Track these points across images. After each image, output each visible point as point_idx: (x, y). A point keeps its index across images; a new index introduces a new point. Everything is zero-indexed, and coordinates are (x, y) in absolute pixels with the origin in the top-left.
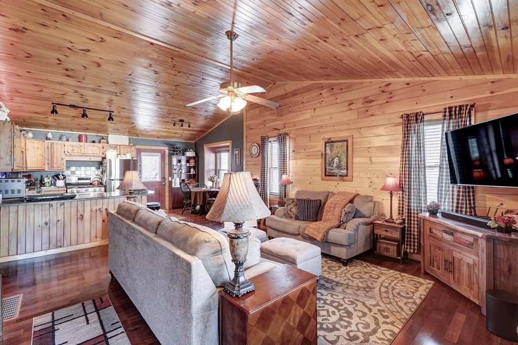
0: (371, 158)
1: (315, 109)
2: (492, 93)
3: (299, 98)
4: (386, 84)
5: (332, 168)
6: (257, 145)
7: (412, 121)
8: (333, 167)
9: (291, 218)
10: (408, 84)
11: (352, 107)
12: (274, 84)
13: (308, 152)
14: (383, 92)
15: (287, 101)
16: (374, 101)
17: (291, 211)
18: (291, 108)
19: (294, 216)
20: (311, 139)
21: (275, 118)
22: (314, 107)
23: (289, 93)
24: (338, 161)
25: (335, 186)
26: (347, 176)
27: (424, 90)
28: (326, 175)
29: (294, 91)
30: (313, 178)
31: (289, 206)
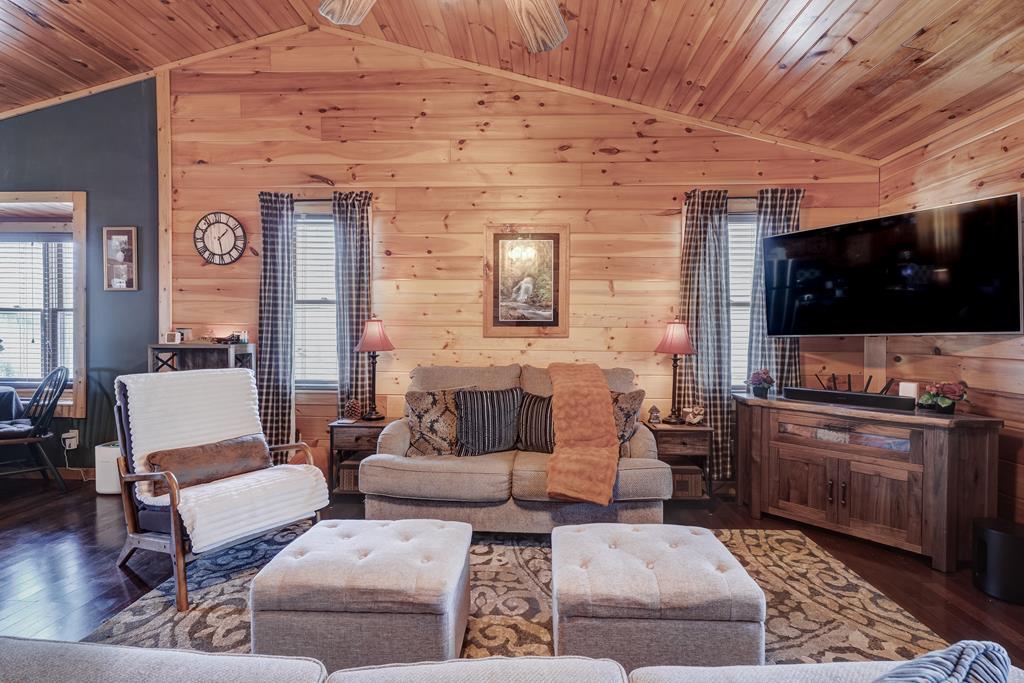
0: (611, 282)
1: (462, 142)
2: (816, 178)
3: (411, 98)
4: (646, 118)
5: (515, 305)
6: (232, 222)
7: (710, 207)
8: (515, 300)
9: (439, 451)
10: (689, 130)
11: (565, 154)
12: (312, 29)
13: (438, 259)
14: (640, 135)
15: (363, 97)
16: (619, 151)
17: (432, 429)
18: (377, 122)
19: (445, 445)
20: (448, 222)
21: (317, 141)
22: (462, 135)
23: (370, 74)
24: (531, 286)
25: (523, 352)
26: (555, 323)
27: (717, 151)
28: (497, 322)
29: (391, 73)
30: (454, 330)
31: (427, 416)
